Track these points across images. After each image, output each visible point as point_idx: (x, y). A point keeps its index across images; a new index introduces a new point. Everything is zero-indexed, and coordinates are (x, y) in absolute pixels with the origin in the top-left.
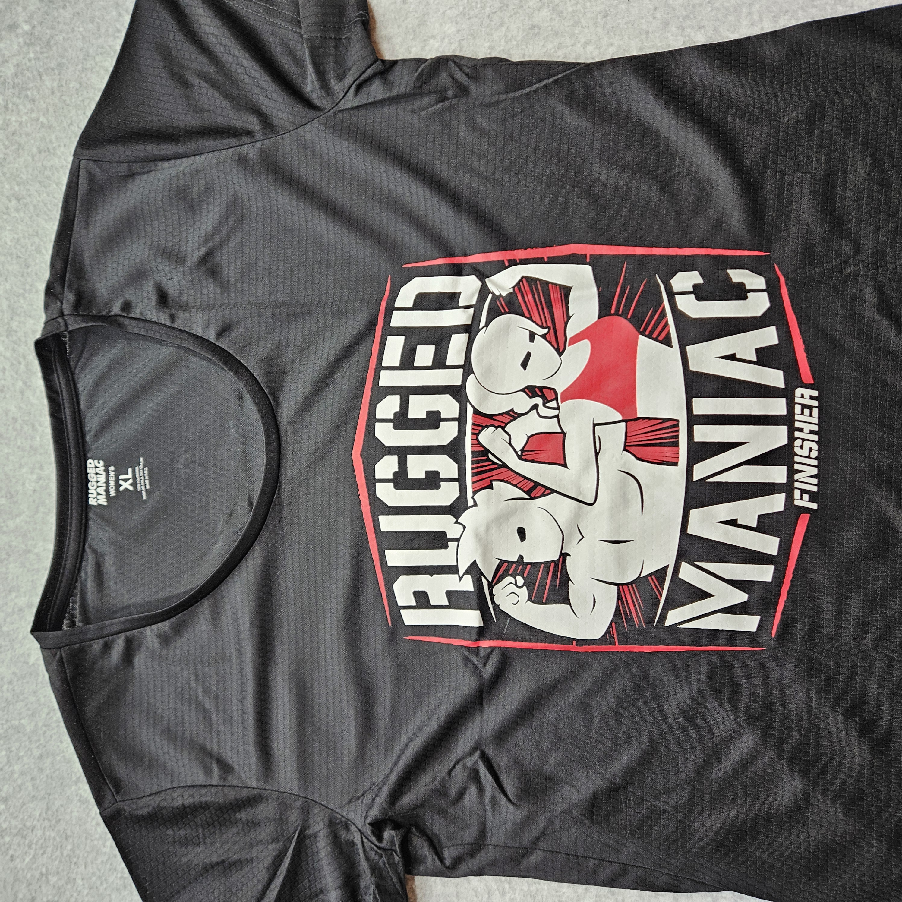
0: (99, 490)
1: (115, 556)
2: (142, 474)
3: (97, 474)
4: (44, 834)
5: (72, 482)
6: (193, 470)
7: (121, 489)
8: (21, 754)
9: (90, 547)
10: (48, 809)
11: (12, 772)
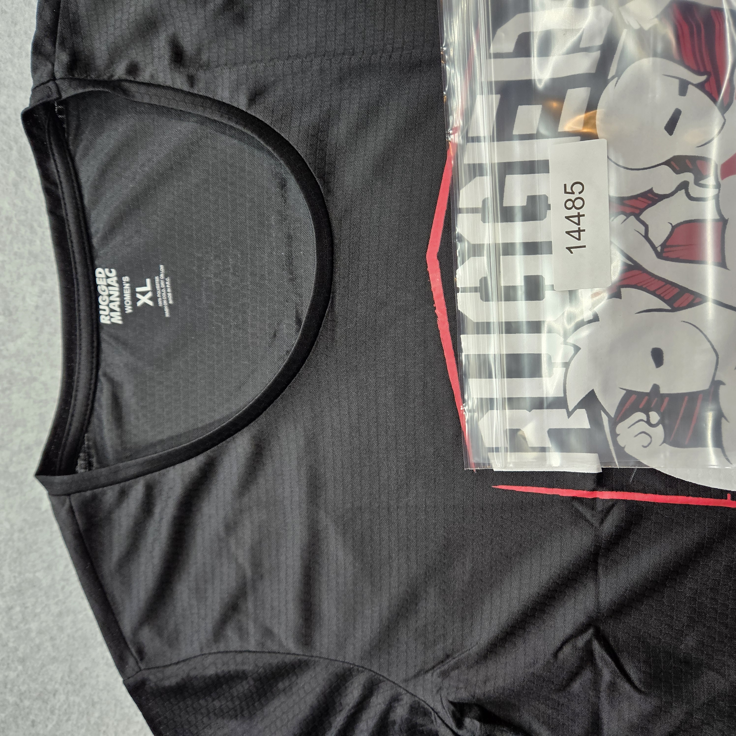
0: (111, 305)
1: (136, 386)
2: (163, 285)
3: (108, 285)
4: (67, 698)
5: (78, 295)
6: (226, 280)
7: (139, 304)
8: (38, 610)
9: (105, 375)
10: (71, 672)
11: (29, 631)
